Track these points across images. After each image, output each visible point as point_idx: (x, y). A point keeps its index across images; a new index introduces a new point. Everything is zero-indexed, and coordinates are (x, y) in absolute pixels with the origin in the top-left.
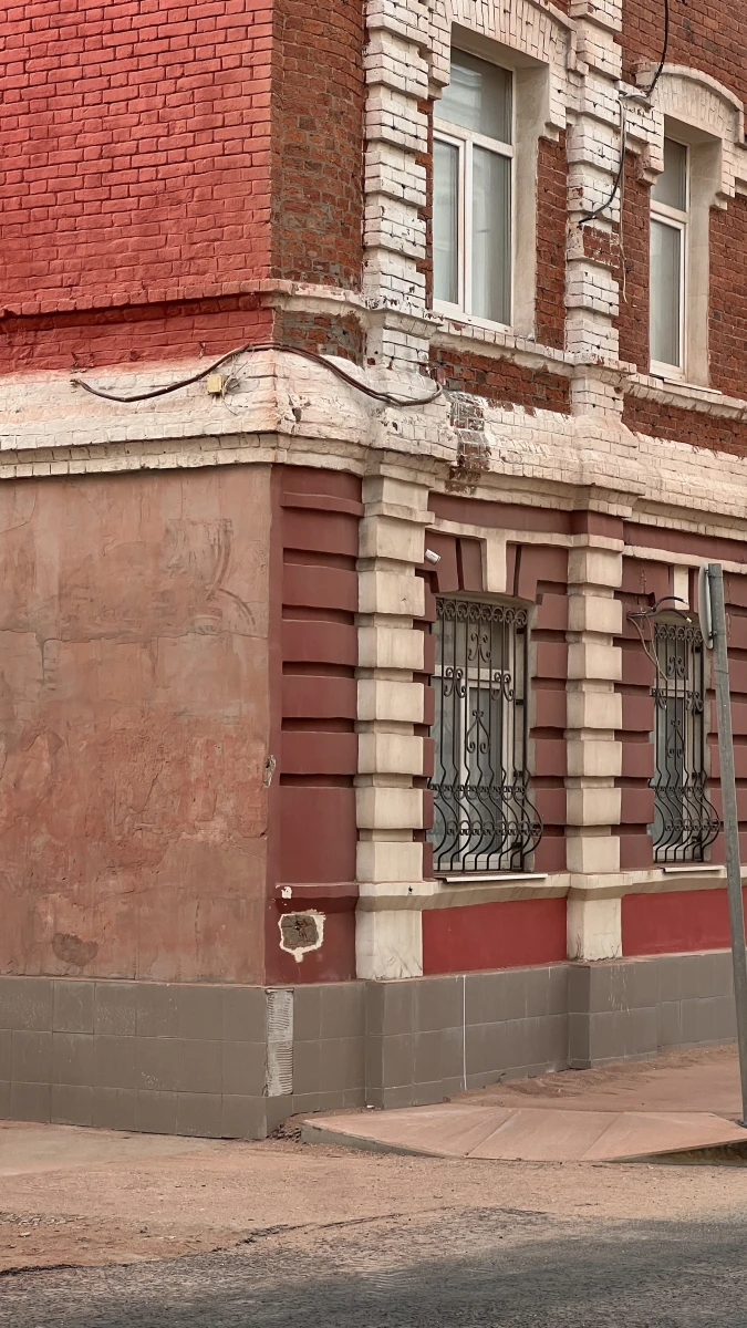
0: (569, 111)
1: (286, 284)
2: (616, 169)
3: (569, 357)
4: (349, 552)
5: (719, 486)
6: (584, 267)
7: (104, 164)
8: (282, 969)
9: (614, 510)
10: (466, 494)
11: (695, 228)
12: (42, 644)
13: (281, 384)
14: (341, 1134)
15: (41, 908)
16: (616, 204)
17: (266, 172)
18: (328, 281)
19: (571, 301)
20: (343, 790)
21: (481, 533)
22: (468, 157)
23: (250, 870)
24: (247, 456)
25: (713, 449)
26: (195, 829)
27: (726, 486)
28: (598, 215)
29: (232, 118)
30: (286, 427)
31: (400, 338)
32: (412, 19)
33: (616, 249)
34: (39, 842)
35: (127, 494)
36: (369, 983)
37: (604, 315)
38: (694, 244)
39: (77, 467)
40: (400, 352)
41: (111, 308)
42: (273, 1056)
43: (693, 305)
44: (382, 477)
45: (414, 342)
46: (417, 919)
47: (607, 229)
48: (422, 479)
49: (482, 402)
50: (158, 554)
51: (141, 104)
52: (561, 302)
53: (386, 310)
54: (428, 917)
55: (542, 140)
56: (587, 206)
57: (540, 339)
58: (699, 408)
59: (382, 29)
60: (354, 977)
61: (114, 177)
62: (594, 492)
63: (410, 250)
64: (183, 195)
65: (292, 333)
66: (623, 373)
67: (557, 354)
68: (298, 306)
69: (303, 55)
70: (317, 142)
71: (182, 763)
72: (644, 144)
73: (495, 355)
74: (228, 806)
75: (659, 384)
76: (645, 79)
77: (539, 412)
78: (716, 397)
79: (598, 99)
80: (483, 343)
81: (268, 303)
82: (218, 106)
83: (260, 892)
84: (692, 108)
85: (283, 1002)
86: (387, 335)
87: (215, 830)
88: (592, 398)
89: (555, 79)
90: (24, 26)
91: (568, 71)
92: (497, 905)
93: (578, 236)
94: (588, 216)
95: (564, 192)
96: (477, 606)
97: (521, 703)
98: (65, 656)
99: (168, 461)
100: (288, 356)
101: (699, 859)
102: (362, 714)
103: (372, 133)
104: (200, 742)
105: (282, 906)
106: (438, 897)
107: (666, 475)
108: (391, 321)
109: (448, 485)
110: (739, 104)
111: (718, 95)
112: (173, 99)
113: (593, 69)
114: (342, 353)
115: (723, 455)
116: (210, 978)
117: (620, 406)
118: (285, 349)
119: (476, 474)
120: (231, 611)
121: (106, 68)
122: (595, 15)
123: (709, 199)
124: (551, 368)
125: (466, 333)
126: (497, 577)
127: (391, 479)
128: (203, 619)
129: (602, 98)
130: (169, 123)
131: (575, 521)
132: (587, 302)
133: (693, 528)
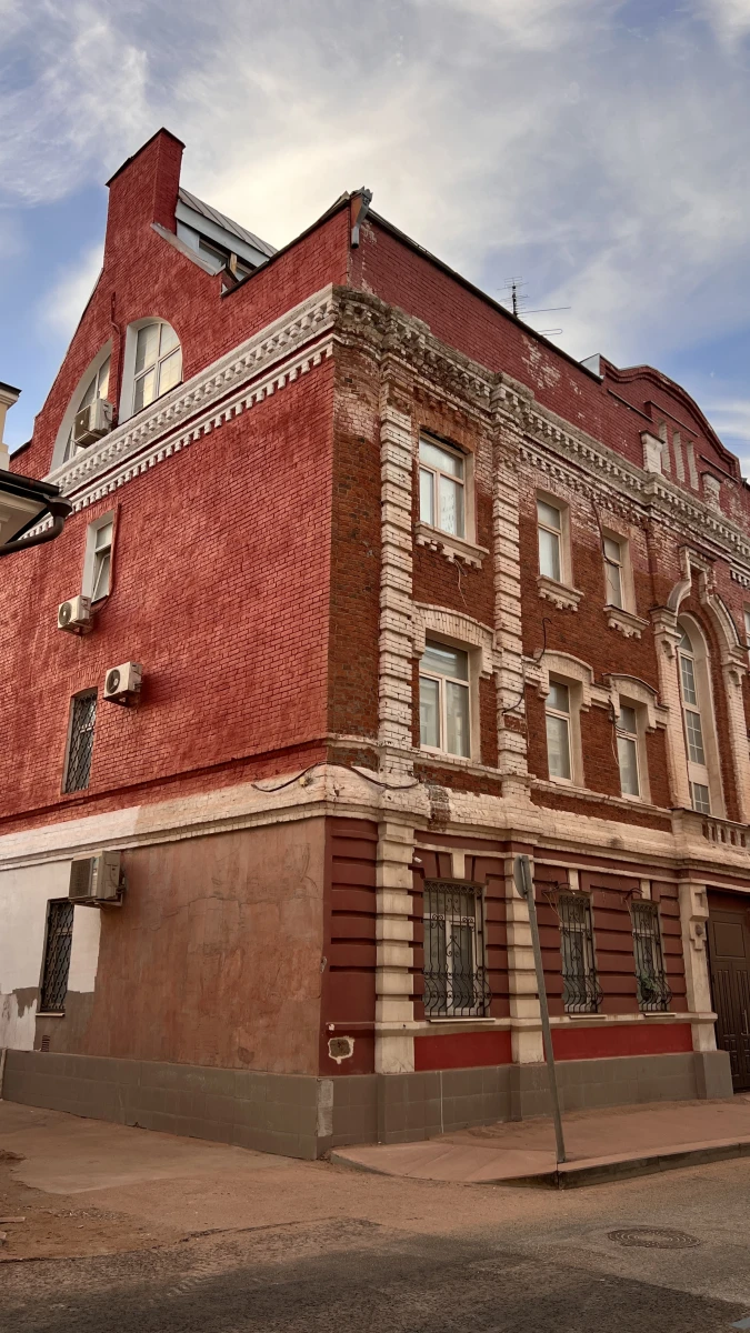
0: (494, 667)
1: (332, 735)
2: (521, 691)
3: (499, 771)
4: (370, 857)
5: (590, 832)
6: (506, 732)
7: (270, 693)
8: (327, 1067)
9: (526, 841)
10: (440, 832)
11: (574, 720)
12: (240, 906)
13: (329, 779)
14: (348, 1160)
15: (235, 1034)
16: (522, 705)
17: (326, 688)
18: (357, 734)
19: (500, 747)
20: (366, 975)
21: (450, 850)
22: (443, 686)
23: (314, 1014)
24: (316, 813)
25: (589, 815)
26: (294, 994)
27: (596, 832)
28: (512, 710)
29: (314, 667)
30: (331, 799)
31: (397, 759)
32: (403, 625)
33: (523, 725)
34: (235, 1001)
35: (273, 834)
36: (380, 1075)
37: (518, 753)
38: (574, 726)
39: (254, 824)
40: (396, 765)
41: (268, 752)
42: (321, 1115)
43: (575, 753)
44: (386, 823)
45: (404, 761)
46: (411, 1043)
47: (519, 717)
48: (409, 823)
49: (449, 790)
50: (283, 862)
51: (283, 667)
52: (496, 748)
53: (386, 746)
54: (416, 1039)
55: (481, 678)
56: (506, 706)
57: (483, 763)
58: (578, 797)
59: (386, 629)
60: (373, 1071)
61: (273, 698)
62: (514, 832)
63: (403, 721)
64: (297, 701)
65: (339, 757)
66: (528, 779)
67: (492, 770)
68: (341, 745)
69: (345, 639)
70: (352, 675)
71: (289, 961)
72: (539, 682)
73: (457, 769)
74: (306, 983)
75: (553, 785)
76: (537, 655)
77: (482, 795)
78: (588, 792)
79: (510, 662)
80: (447, 763)
81: (324, 744)
82: (310, 663)
83: (317, 1027)
84: (566, 669)
85: (327, 1085)
86: (388, 757)
87: (301, 995)
88: (512, 789)
89: (486, 653)
90: (246, 643)
91: (493, 650)
92: (467, 1034)
93: (502, 719)
94: (506, 710)
95: (496, 701)
96: (449, 886)
97: (481, 933)
98: (247, 911)
99: (286, 818)
100: (335, 767)
101: (596, 1012)
102: (378, 937)
103: (382, 671)
104: (296, 950)
105: (330, 1034)
106: (427, 1030)
107: (559, 826)
108: (389, 751)
109: (429, 827)
110: (590, 668)
111: (579, 664)
112: (294, 663)
113: (506, 650)
114: (363, 765)
115: (593, 818)
116: (296, 1072)
117: (529, 793)
118: (334, 764)
119: (445, 823)
120: (309, 886)
121: (272, 655)
122: (506, 628)
123: (579, 707)
124: (489, 776)
125: (436, 758)
126: (459, 869)
127: (391, 823)
128: (299, 891)
129: (514, 663)
130: (293, 673)
131: (506, 846)
132: (507, 747)
133: (578, 851)
